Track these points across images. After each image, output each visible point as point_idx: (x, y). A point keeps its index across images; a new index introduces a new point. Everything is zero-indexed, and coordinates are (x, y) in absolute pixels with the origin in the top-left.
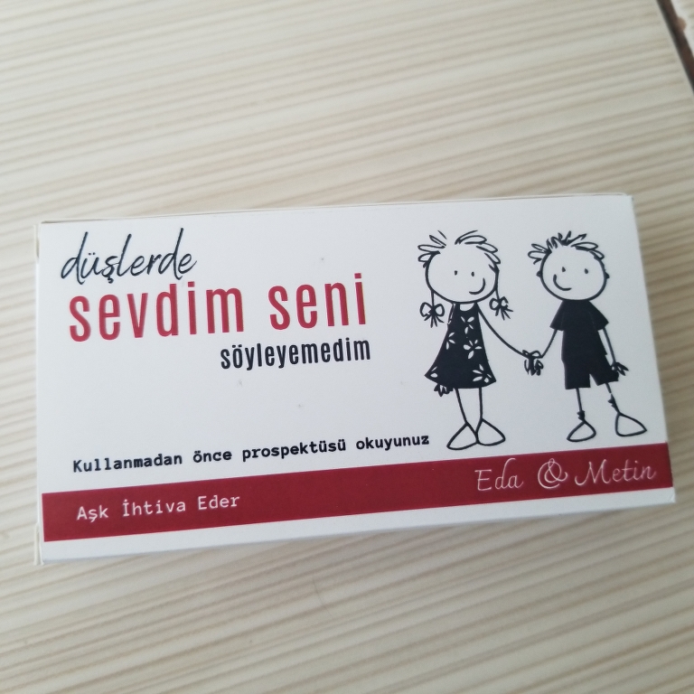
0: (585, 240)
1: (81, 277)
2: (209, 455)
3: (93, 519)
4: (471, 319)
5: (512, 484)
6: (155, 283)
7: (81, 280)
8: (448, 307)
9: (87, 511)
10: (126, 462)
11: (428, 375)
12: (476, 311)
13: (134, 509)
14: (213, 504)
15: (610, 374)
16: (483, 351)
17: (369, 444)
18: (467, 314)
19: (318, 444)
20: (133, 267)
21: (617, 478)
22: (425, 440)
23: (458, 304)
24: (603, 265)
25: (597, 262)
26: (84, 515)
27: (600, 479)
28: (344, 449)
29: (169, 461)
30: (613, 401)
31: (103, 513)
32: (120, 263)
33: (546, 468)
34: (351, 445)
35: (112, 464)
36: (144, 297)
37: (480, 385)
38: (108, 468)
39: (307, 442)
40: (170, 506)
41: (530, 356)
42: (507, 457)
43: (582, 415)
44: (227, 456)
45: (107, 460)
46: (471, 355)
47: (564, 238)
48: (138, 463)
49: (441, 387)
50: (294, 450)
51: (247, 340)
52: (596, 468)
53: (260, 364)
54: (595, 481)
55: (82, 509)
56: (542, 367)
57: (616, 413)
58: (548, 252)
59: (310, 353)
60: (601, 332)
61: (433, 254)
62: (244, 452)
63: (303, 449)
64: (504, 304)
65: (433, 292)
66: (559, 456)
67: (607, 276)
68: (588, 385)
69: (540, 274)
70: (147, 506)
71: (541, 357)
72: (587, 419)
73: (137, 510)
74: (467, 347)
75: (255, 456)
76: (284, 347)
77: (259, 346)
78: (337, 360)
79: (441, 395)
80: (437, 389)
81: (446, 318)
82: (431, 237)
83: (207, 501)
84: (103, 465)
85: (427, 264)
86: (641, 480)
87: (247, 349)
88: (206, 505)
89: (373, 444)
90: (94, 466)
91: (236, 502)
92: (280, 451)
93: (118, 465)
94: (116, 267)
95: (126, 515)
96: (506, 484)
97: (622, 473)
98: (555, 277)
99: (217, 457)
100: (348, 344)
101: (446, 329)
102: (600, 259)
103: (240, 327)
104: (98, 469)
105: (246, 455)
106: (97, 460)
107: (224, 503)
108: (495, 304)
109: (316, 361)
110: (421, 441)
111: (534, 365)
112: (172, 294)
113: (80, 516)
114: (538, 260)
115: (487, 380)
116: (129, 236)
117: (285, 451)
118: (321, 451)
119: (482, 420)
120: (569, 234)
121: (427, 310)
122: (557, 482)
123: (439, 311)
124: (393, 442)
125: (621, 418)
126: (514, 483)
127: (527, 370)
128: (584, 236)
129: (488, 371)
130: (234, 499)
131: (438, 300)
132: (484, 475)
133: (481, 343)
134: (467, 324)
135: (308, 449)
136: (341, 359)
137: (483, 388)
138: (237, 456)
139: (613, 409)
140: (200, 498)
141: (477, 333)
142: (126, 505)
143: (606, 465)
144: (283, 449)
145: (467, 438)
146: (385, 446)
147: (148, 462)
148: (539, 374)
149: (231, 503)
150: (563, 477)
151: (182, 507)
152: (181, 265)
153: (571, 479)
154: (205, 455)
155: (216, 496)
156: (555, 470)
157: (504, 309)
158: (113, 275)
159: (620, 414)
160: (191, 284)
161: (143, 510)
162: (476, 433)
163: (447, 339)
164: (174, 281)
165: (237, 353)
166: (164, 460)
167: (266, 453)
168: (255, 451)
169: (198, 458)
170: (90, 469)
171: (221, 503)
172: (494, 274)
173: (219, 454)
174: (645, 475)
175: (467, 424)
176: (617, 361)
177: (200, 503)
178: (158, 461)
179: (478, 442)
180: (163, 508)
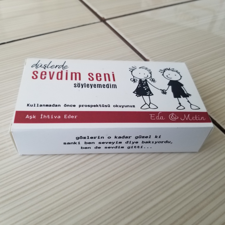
0: (174, 70)
1: (37, 67)
2: (69, 105)
3: (31, 118)
4: (145, 82)
5: (161, 118)
6: (57, 70)
7: (37, 68)
8: (138, 80)
9: (29, 116)
10: (43, 105)
11: (134, 92)
12: (146, 80)
13: (44, 117)
14: (69, 117)
15: (187, 96)
16: (149, 89)
17: (117, 106)
18: (144, 81)
19: (102, 105)
20: (51, 67)
21: (194, 119)
22: (134, 106)
23: (141, 79)
24: (180, 75)
25: (178, 74)
26: (28, 117)
27: (188, 119)
28: (110, 107)
29: (56, 106)
30: (188, 101)
31: (34, 117)
32: (48, 66)
33: (171, 115)
34: (112, 106)
35: (39, 105)
36: (54, 73)
37: (149, 95)
38: (38, 106)
39: (98, 104)
40: (56, 117)
41: (163, 90)
42: (159, 112)
43: (180, 104)
44: (74, 106)
45: (38, 104)
46: (146, 89)
47: (168, 69)
48: (47, 106)
49: (138, 95)
50: (95, 106)
51: (82, 82)
52: (187, 116)
53: (85, 87)
54: (187, 119)
55: (28, 115)
56: (166, 93)
57: (190, 104)
58: (164, 71)
59: (99, 86)
60: (182, 87)
61: (133, 70)
62: (79, 105)
63: (97, 106)
64: (154, 80)
65: (134, 77)
66: (175, 113)
67: (181, 77)
68: (180, 97)
69: (163, 75)
70: (48, 116)
71: (166, 91)
72: (181, 105)
73: (45, 117)
74: (144, 88)
75: (83, 106)
76: (92, 84)
77: (85, 84)
78: (107, 88)
79: (138, 97)
80: (136, 95)
81: (138, 81)
82: (132, 67)
83: (67, 116)
84: (36, 105)
85: (132, 72)
86: (201, 120)
87: (81, 84)
88: (67, 117)
89: (118, 106)
90: (34, 105)
91: (76, 117)
92: (90, 106)
93: (41, 106)
94: (47, 67)
95: (41, 118)
96: (159, 118)
97: (195, 118)
98: (167, 76)
99: (71, 106)
100: (110, 85)
101: (138, 84)
102: (179, 73)
103: (80, 79)
104: (35, 106)
105: (80, 106)
106: (35, 104)
107: (73, 117)
108: (151, 80)
109: (101, 87)
110: (133, 106)
111: (164, 92)
112: (62, 72)
113: (27, 117)
114: (162, 72)
115: (151, 95)
116: (51, 62)
117: (92, 106)
118: (102, 106)
119: (150, 103)
120: (170, 68)
121: (132, 80)
122: (175, 119)
123: (136, 80)
124: (124, 106)
125: (191, 105)
126: (162, 118)
127: (162, 93)
128: (174, 69)
129: (151, 92)
130: (75, 116)
131: (135, 78)
132: (152, 116)
133: (148, 87)
134: (144, 83)
135: (99, 106)
136: (109, 87)
137: (150, 96)
138: (77, 106)
139: (189, 103)
140: (65, 115)
141: (147, 85)
142: (42, 115)
143: (189, 115)
144: (91, 105)
145: (146, 107)
146: (122, 107)
147: (50, 106)
148: (166, 94)
149: (75, 117)
150: (177, 118)
151: (59, 117)
152: (64, 67)
153: (179, 118)
154: (68, 105)
155: (70, 115)
156: (174, 116)
157: (154, 81)
158: (46, 68)
159: (191, 104)
160: (67, 71)
161: (47, 117)
162: (149, 106)
163: (138, 86)
164: (62, 70)
165: (79, 85)
166: (55, 105)
167: (86, 106)
168: (83, 105)
169: (65, 106)
170: (32, 106)
171: (72, 117)
172: (150, 74)
173: (72, 105)
174: (202, 119)
175: (146, 104)
176: (188, 93)
177: (65, 117)
178: (53, 106)
179: (150, 108)
180: (53, 117)
